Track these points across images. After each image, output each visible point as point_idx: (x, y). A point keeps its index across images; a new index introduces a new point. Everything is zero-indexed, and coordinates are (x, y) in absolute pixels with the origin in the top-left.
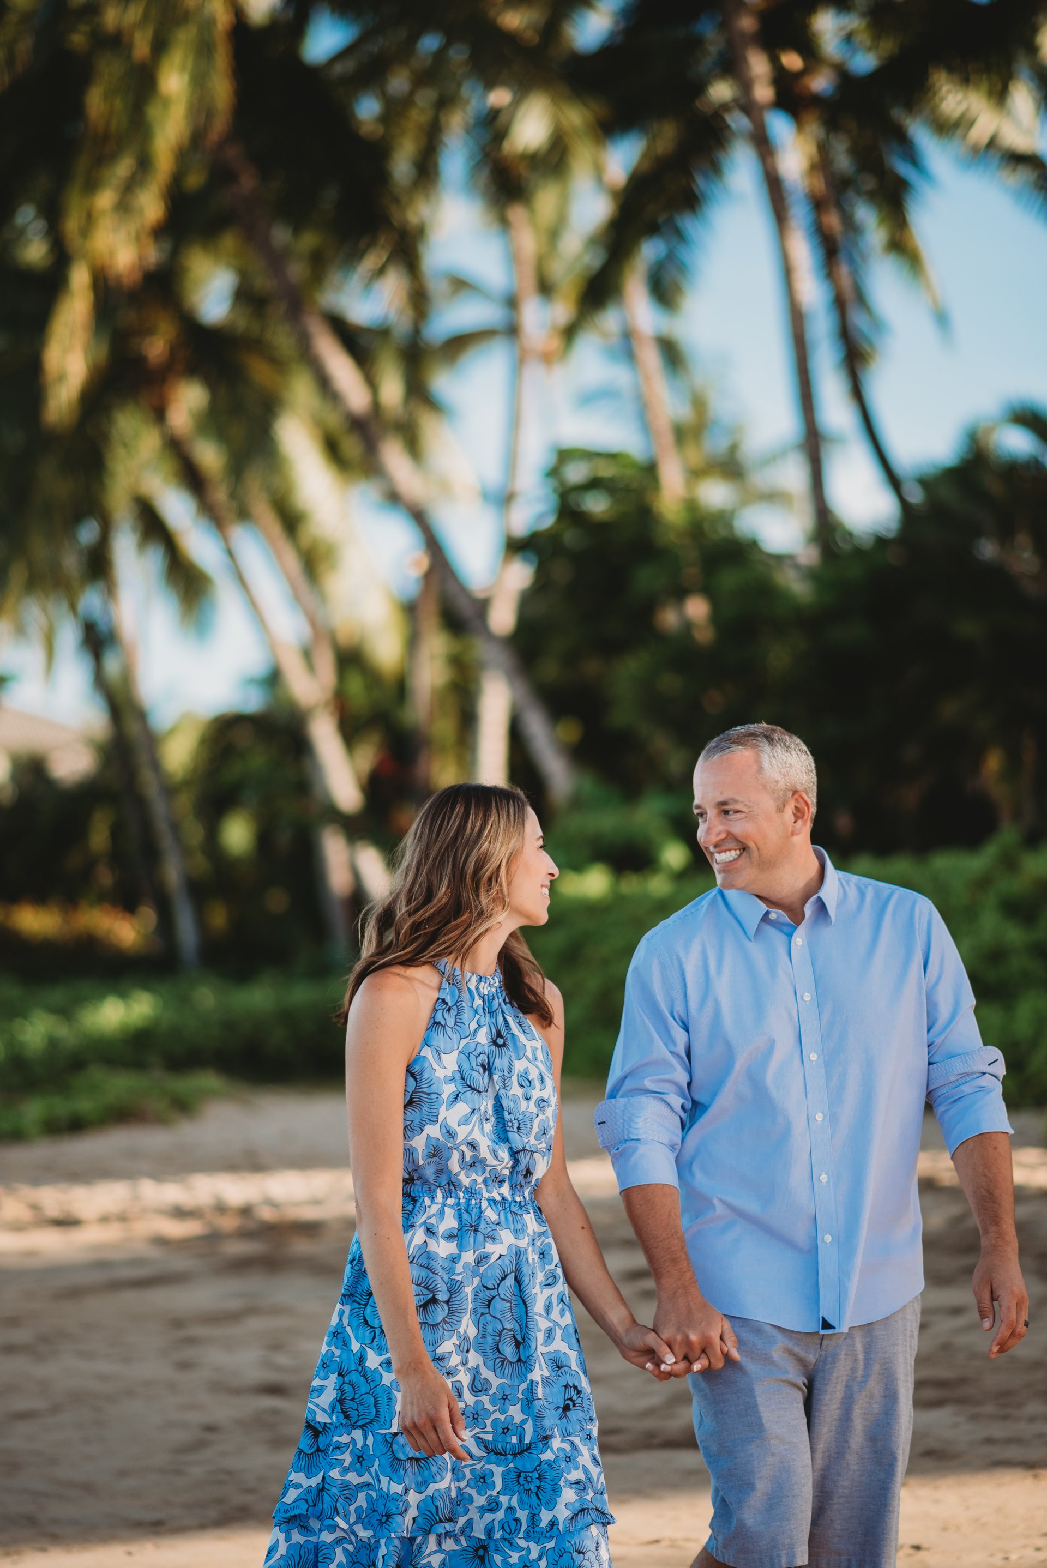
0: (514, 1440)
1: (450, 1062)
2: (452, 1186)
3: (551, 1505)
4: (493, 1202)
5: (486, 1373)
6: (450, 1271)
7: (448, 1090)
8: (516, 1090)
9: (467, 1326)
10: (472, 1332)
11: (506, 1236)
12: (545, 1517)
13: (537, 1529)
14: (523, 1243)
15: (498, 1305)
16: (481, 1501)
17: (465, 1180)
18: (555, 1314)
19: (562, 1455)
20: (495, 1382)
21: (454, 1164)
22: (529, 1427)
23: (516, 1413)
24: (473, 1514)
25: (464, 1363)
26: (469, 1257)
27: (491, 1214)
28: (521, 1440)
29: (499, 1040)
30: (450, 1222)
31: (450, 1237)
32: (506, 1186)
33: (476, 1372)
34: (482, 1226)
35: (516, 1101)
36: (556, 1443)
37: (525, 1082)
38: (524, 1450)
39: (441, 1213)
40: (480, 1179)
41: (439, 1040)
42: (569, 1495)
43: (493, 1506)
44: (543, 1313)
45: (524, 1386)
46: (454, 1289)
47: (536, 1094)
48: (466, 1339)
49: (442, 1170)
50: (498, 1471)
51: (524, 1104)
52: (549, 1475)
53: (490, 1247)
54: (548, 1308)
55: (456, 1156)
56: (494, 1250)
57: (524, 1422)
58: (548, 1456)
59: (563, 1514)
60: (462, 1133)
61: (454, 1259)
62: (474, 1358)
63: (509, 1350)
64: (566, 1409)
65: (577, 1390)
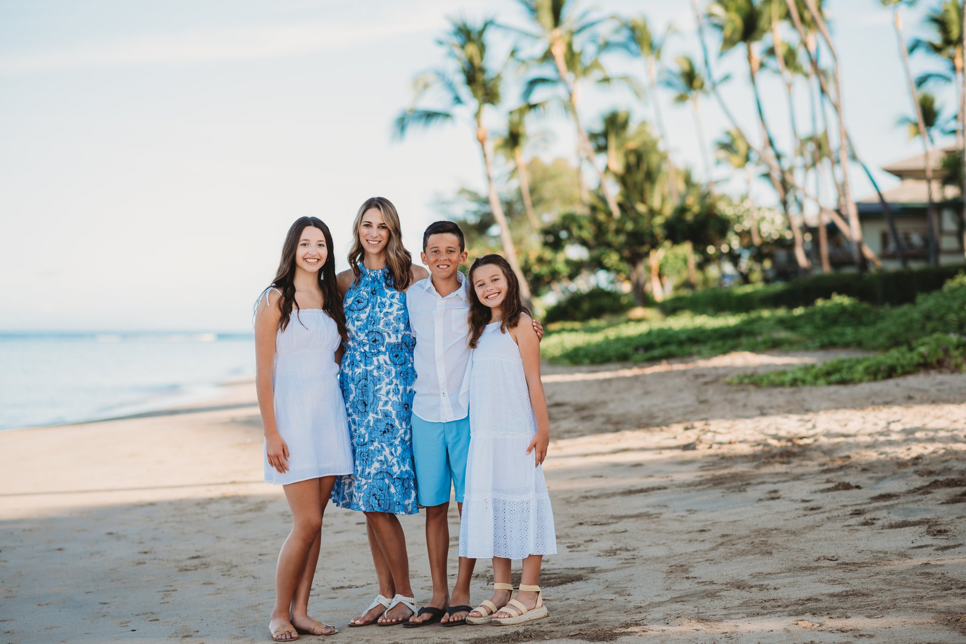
0: (362, 440)
3: (370, 466)
4: (360, 352)
8: (377, 309)
12: (367, 470)
13: (364, 474)
19: (377, 449)
22: (367, 436)
23: (362, 430)
27: (358, 357)
28: (364, 441)
29: (374, 292)
32: (367, 346)
34: (355, 362)
36: (376, 444)
37: (381, 305)
40: (356, 344)
42: (377, 465)
44: (385, 394)
45: (366, 421)
47: (385, 310)
51: (378, 314)
52: (371, 455)
53: (357, 369)
56: (358, 371)
57: (365, 434)
58: (372, 448)
59: (373, 471)
63: (361, 407)
64: (385, 432)
65: (392, 426)
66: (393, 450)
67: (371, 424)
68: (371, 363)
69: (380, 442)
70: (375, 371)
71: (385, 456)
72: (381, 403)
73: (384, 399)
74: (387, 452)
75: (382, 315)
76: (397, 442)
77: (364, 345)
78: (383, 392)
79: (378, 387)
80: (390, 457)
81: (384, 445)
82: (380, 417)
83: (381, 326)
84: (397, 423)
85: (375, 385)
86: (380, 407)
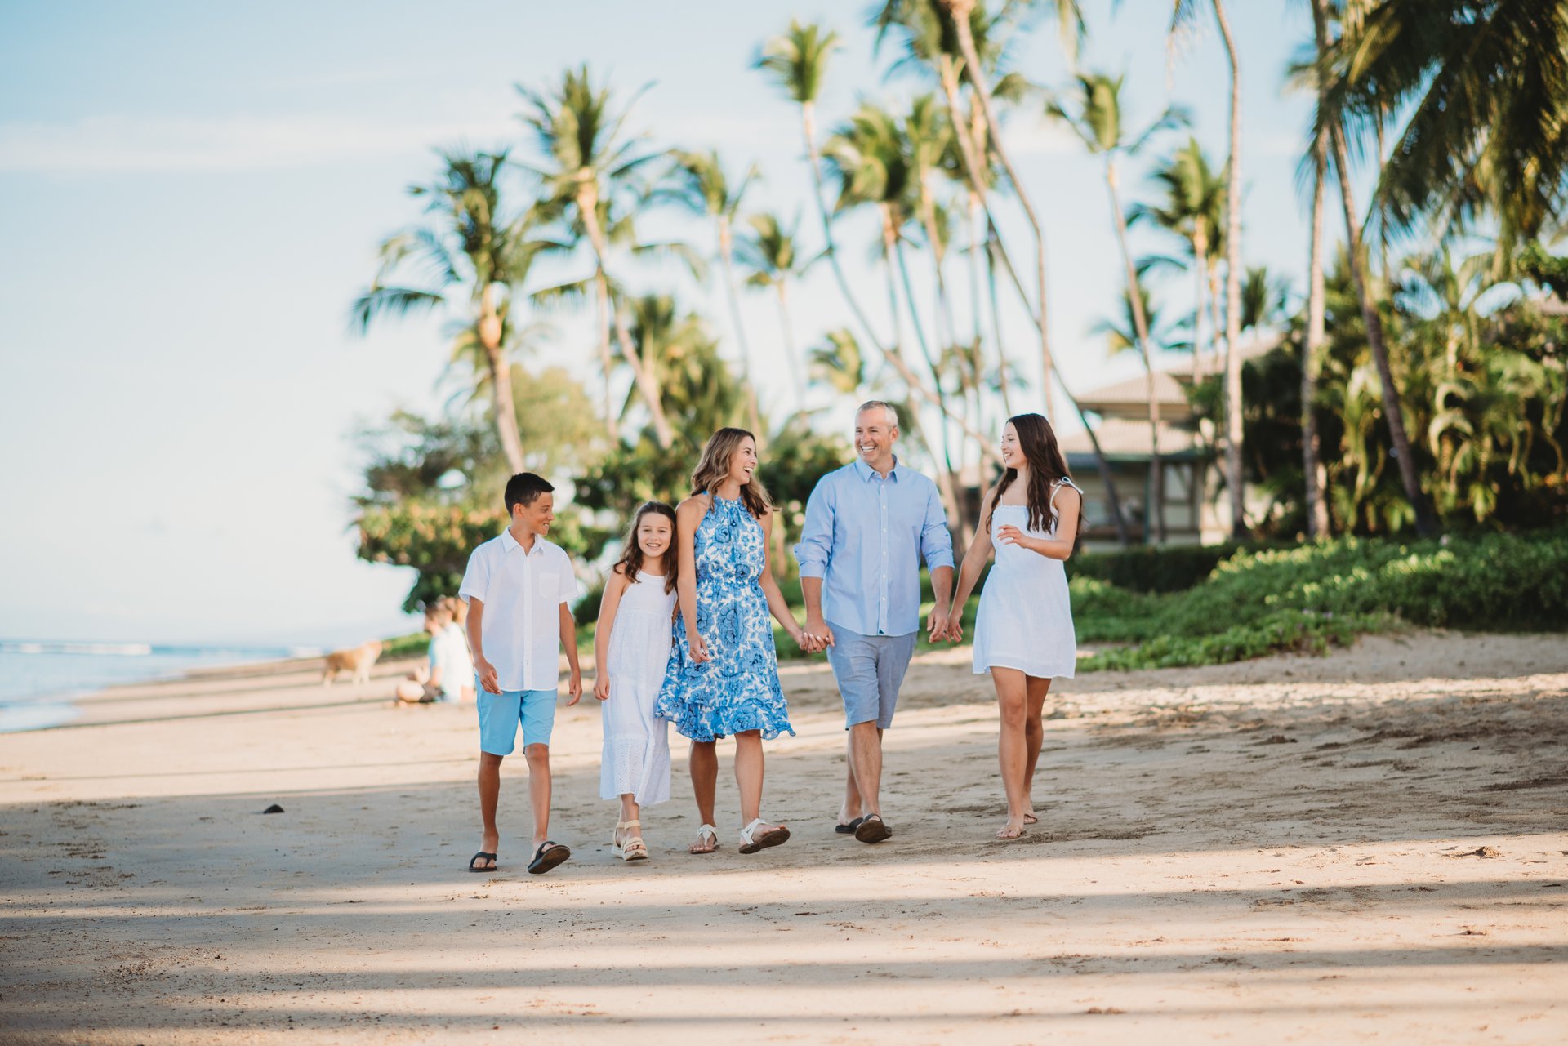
1: (712, 532)
2: (711, 579)
3: (739, 696)
4: (726, 583)
5: (723, 647)
6: (708, 609)
7: (709, 542)
8: (740, 542)
9: (714, 629)
10: (717, 632)
11: (731, 597)
12: (736, 700)
14: (738, 599)
15: (726, 622)
16: (718, 693)
17: (714, 575)
18: (757, 627)
20: (725, 650)
21: (710, 570)
22: (736, 667)
23: (732, 661)
24: (716, 698)
25: (714, 643)
26: (715, 604)
27: (725, 588)
29: (733, 524)
30: (710, 591)
31: (709, 597)
32: (734, 577)
33: (719, 647)
34: (721, 593)
35: (740, 546)
36: (746, 675)
37: (745, 539)
38: (734, 675)
39: (706, 588)
40: (721, 575)
41: (706, 524)
42: (746, 694)
43: (721, 696)
45: (735, 652)
46: (709, 616)
47: (750, 544)
48: (714, 634)
49: (707, 572)
50: (724, 682)
51: (744, 548)
52: (740, 685)
53: (723, 600)
54: (754, 625)
55: (710, 566)
56: (725, 601)
58: (741, 678)
59: (742, 699)
60: (712, 558)
61: (710, 605)
62: (718, 641)
63: (730, 638)
64: (754, 663)
65: (761, 657)
66: (764, 679)
67: (741, 655)
68: (740, 594)
69: (750, 672)
70: (744, 602)
71: (755, 685)
72: (749, 635)
73: (752, 630)
74: (757, 681)
75: (747, 549)
76: (766, 672)
77: (731, 576)
78: (750, 623)
79: (746, 618)
80: (760, 686)
81: (754, 675)
82: (749, 648)
83: (748, 561)
84: (765, 654)
85: (744, 616)
86: (748, 639)
